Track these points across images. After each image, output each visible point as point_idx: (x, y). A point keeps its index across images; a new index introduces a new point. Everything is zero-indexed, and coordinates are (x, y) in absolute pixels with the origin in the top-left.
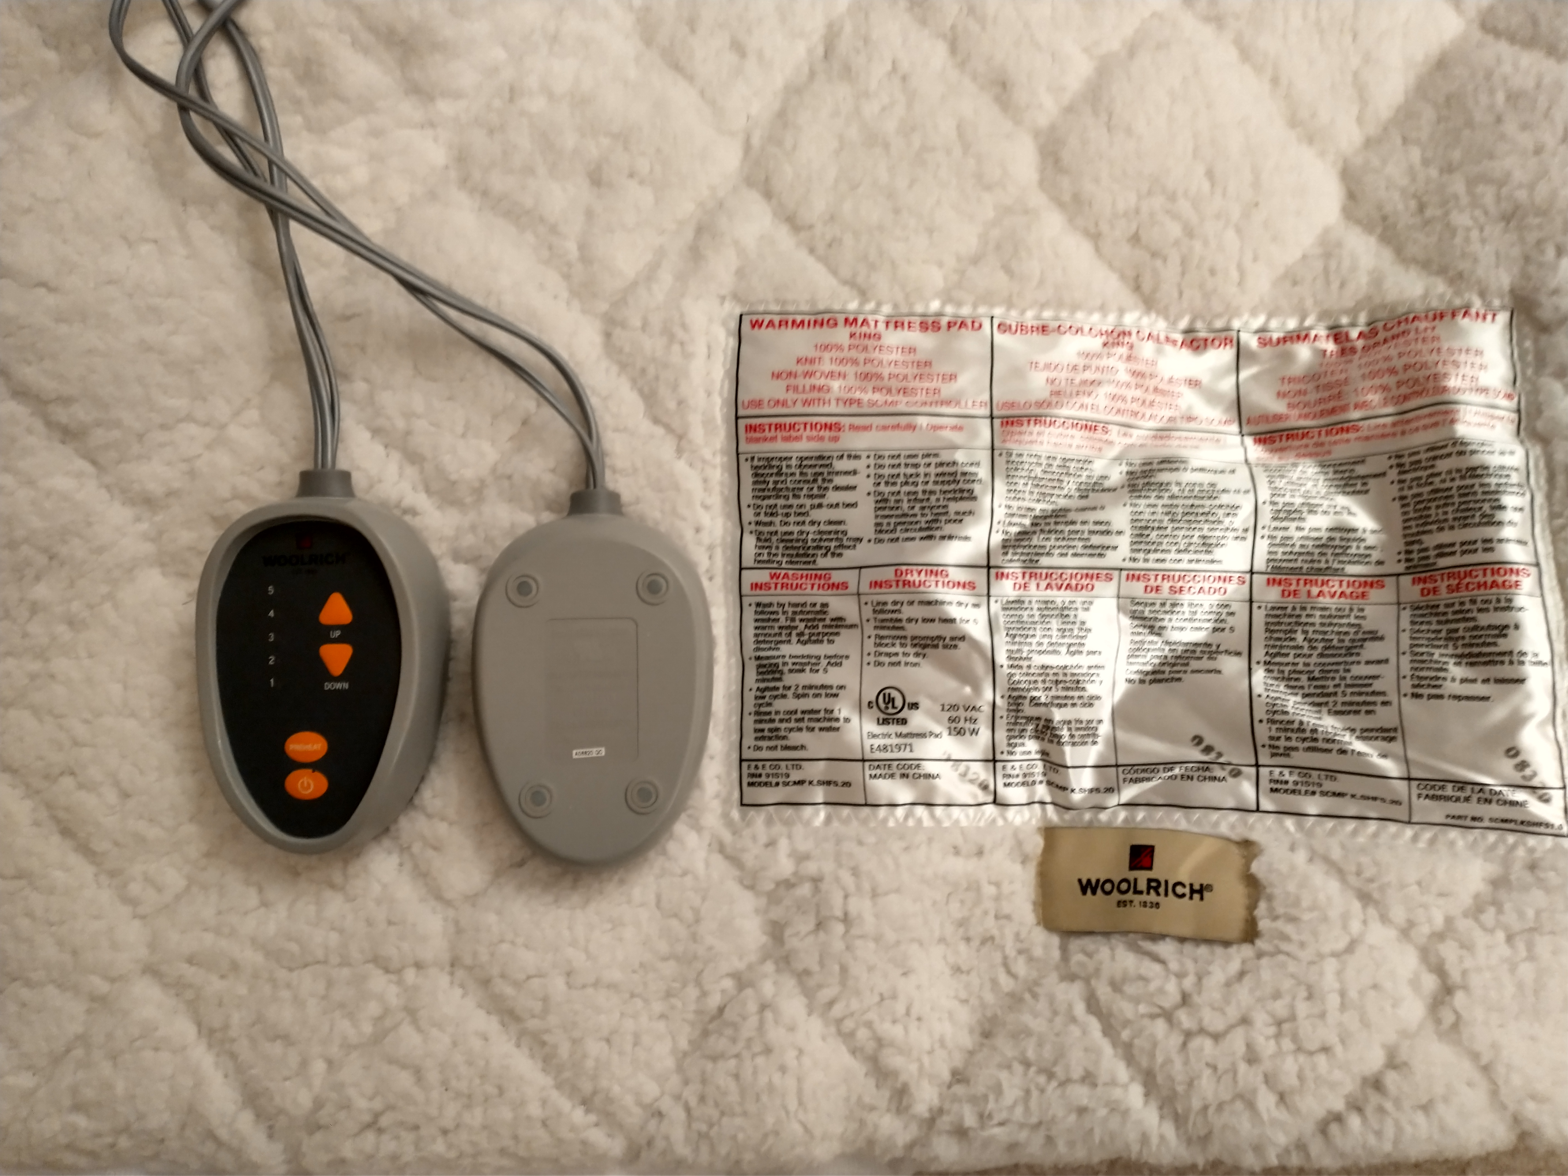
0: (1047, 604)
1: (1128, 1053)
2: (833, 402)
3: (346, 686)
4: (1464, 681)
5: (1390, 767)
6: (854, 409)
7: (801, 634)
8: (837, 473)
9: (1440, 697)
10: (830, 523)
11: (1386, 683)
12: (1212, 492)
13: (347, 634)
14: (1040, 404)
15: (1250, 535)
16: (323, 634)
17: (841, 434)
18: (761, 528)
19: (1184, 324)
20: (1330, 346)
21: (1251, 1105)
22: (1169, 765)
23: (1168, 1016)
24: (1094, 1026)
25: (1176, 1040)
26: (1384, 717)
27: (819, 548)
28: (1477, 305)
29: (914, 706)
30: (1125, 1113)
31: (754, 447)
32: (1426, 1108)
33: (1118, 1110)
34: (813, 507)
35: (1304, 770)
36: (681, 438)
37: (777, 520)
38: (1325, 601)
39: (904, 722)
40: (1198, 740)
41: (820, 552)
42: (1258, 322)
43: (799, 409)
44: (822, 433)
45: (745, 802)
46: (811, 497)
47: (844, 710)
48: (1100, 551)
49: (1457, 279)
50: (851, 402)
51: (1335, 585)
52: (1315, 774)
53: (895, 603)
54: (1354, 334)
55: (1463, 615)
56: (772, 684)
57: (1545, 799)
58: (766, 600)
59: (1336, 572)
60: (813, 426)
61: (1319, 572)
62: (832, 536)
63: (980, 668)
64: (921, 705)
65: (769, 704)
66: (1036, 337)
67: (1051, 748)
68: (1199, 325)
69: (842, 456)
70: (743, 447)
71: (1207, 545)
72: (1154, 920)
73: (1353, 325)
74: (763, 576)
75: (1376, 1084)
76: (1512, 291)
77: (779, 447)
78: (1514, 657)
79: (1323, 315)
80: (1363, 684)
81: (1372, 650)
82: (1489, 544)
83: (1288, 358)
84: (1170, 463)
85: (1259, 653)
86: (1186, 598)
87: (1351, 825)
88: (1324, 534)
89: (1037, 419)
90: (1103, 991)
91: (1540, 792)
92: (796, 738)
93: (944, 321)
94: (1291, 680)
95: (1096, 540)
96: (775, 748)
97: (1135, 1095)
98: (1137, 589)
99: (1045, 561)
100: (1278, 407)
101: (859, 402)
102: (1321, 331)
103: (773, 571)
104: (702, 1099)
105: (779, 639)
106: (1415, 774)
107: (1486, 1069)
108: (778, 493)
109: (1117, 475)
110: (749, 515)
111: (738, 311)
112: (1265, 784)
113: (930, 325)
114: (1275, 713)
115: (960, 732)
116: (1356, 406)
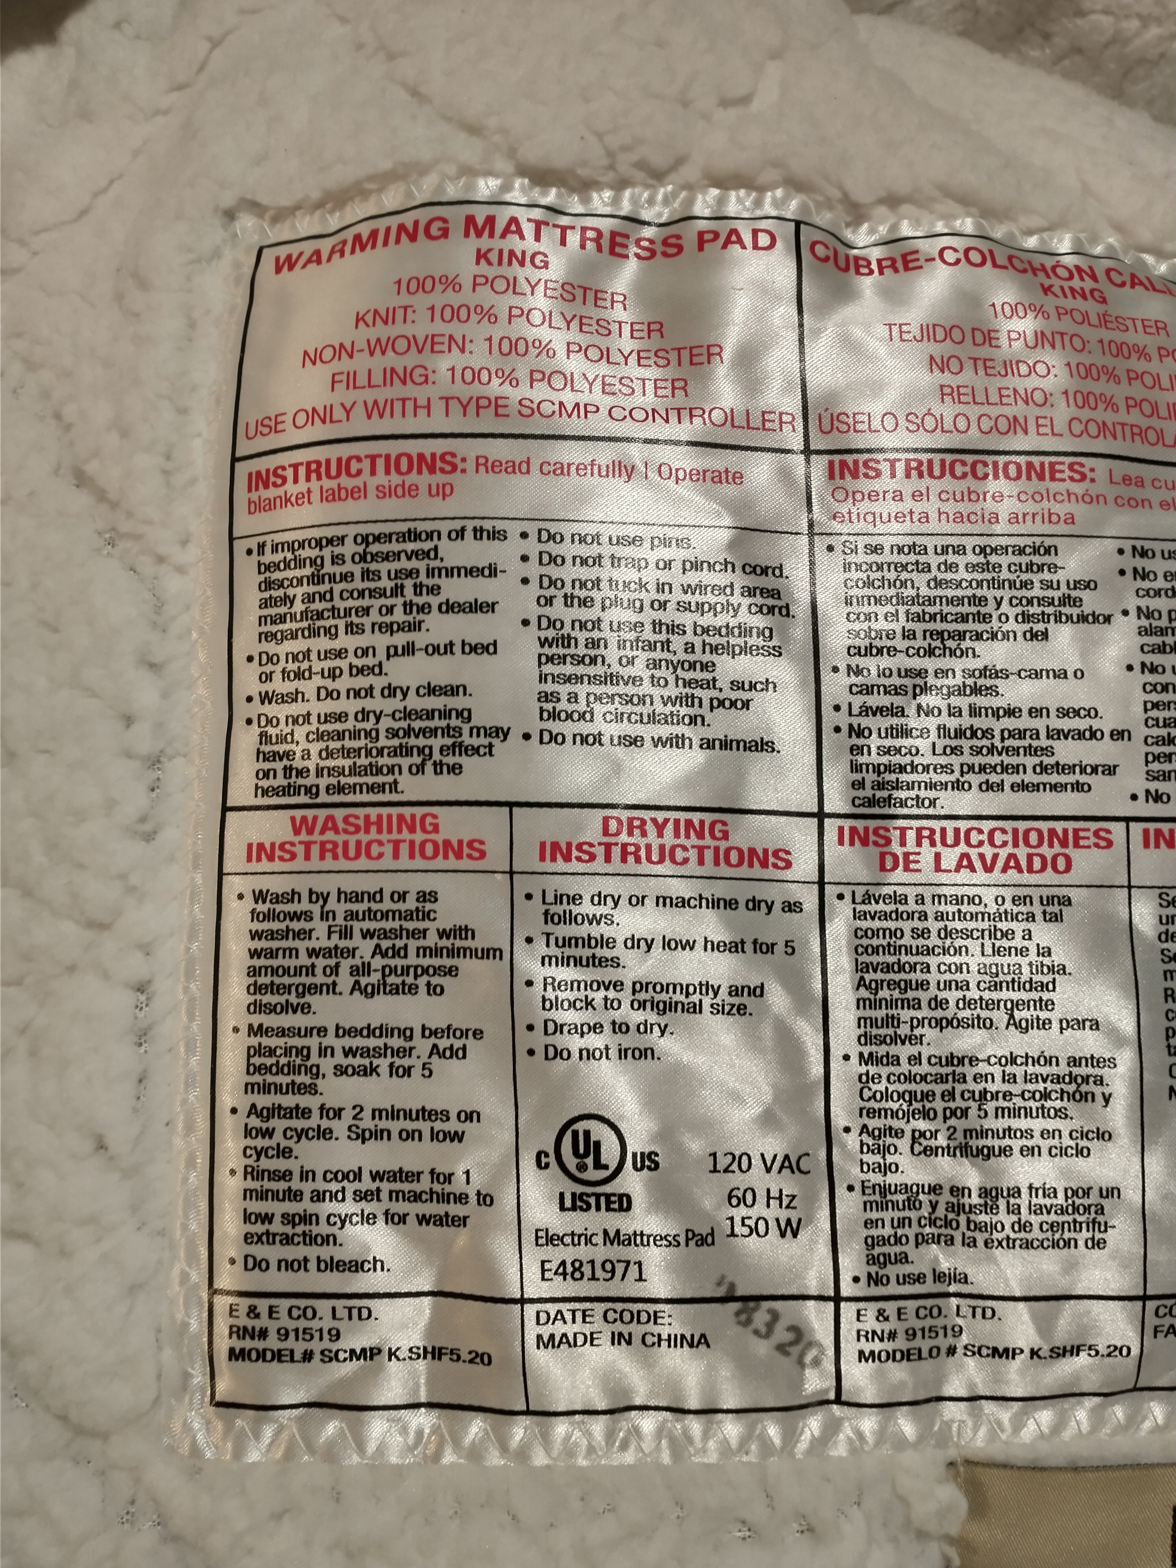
2: (438, 407)
6: (487, 422)
7: (366, 969)
8: (450, 573)
10: (432, 690)
17: (455, 478)
18: (273, 710)
27: (405, 751)
31: (264, 522)
34: (392, 652)
37: (310, 687)
39: (623, 1203)
41: (405, 762)
43: (359, 425)
44: (412, 478)
46: (390, 628)
47: (477, 1173)
50: (479, 404)
53: (600, 898)
56: (289, 1101)
58: (281, 885)
60: (392, 464)
62: (436, 723)
65: (285, 1153)
69: (461, 534)
70: (245, 524)
74: (275, 827)
77: (316, 515)
96: (303, 1263)
101: (498, 406)
103: (298, 813)
105: (308, 980)
108: (312, 623)
110: (248, 680)
115: (756, 1229)
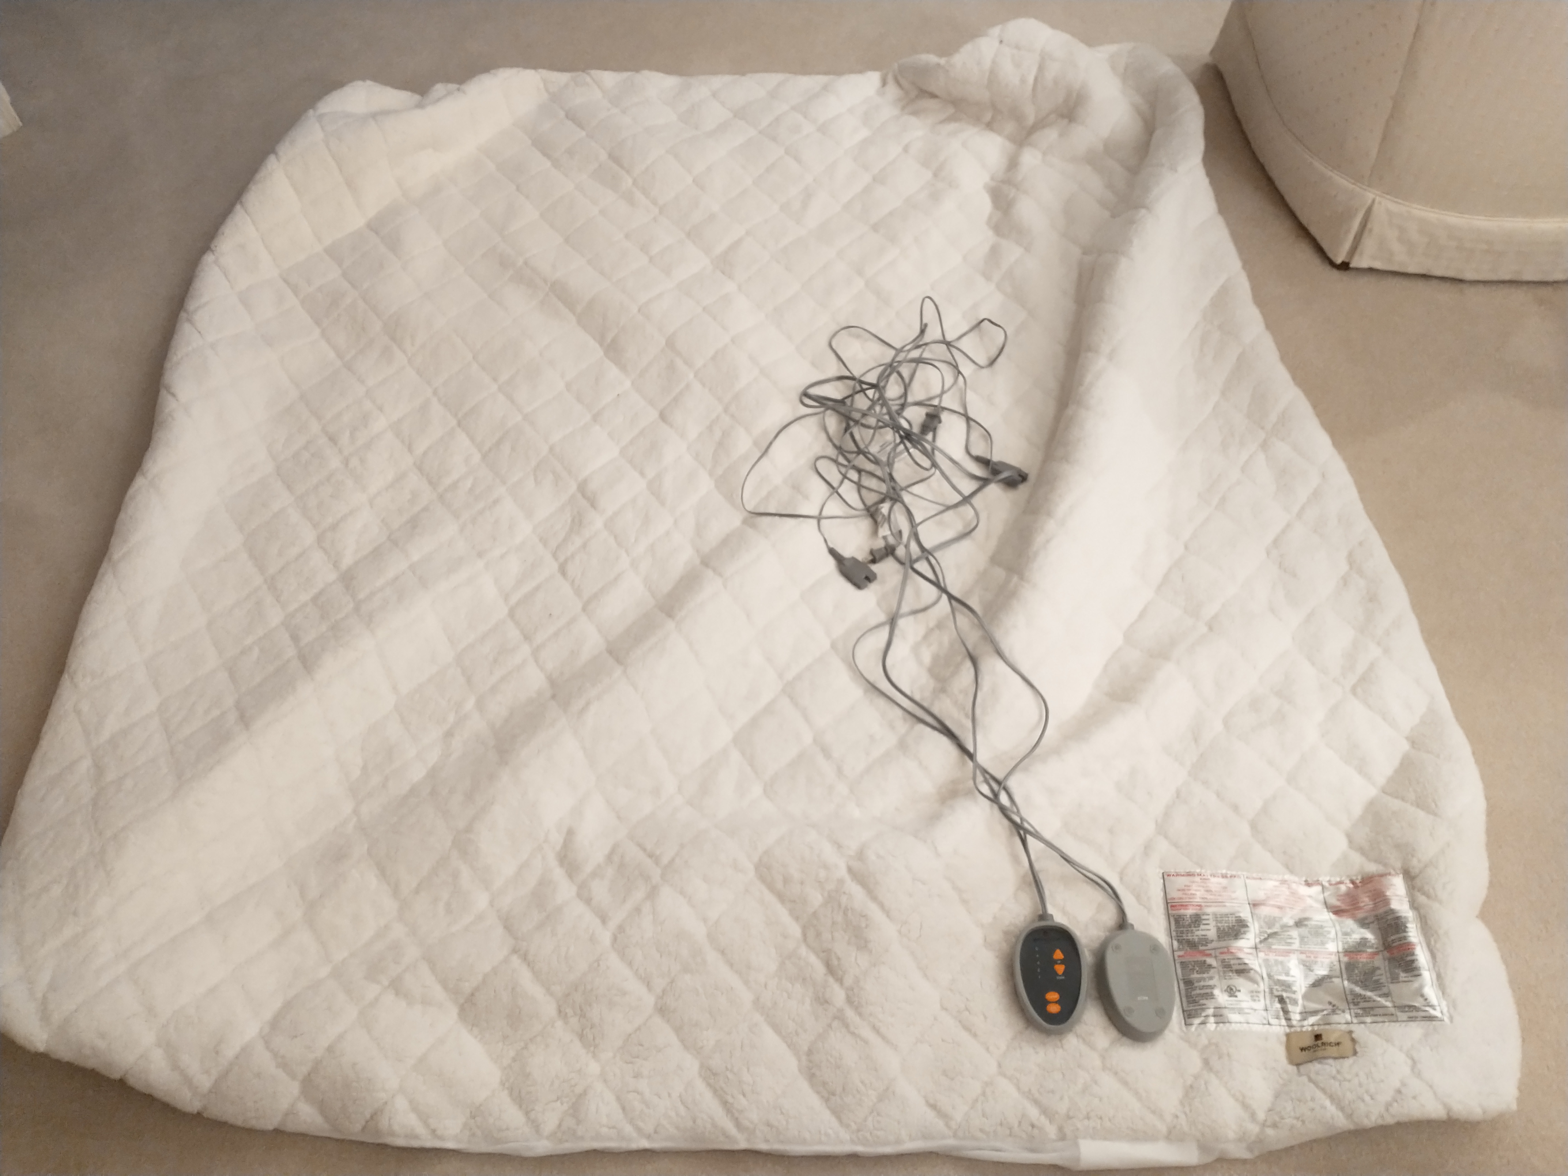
0: (1276, 961)
1: (1323, 1090)
2: (1198, 898)
3: (1063, 977)
4: (1405, 977)
5: (1389, 1004)
6: (1205, 900)
7: (1197, 971)
8: (1203, 920)
9: (1399, 982)
10: (1202, 935)
11: (1383, 979)
12: (1322, 927)
13: (1063, 962)
14: (1264, 900)
15: (1336, 940)
16: (1055, 962)
17: (1202, 908)
18: (1179, 938)
19: (1304, 879)
20: (1351, 886)
21: (1363, 1101)
22: (1323, 1011)
23: (1334, 1078)
24: (1312, 1085)
25: (1337, 1084)
26: (1385, 990)
27: (1199, 943)
28: (1392, 872)
29: (1239, 991)
30: (1325, 1108)
31: (1174, 912)
32: (1414, 1098)
33: (1323, 1107)
34: (1196, 931)
35: (1364, 1009)
36: (1149, 910)
37: (1184, 935)
38: (1362, 960)
39: (1236, 996)
40: (1330, 1003)
41: (1200, 945)
42: (1328, 878)
43: (1187, 900)
44: (1196, 908)
45: (1187, 1023)
46: (1195, 927)
47: (1216, 992)
48: (1290, 944)
49: (1385, 865)
50: (1204, 898)
51: (1364, 955)
52: (1367, 1010)
53: (1228, 959)
54: (1358, 882)
55: (1402, 959)
56: (1190, 987)
57: (1435, 1009)
58: (1183, 961)
59: (1364, 951)
60: (1193, 906)
61: (1360, 951)
62: (1203, 939)
63: (1259, 979)
64: (1241, 991)
65: (1190, 993)
66: (1259, 881)
67: (1284, 1006)
68: (1308, 879)
69: (1204, 915)
70: (1170, 912)
71: (1323, 943)
72: (1326, 1053)
73: (1357, 879)
74: (1181, 953)
75: (1399, 1092)
76: (1402, 867)
77: (1182, 912)
78: (1417, 969)
79: (1348, 876)
80: (1377, 981)
81: (1378, 972)
82: (1405, 938)
83: (1338, 889)
84: (1306, 919)
85: (1345, 976)
86: (1319, 960)
87: (1381, 1025)
88: (1358, 940)
89: (1263, 904)
90: (1313, 1076)
91: (1433, 1007)
92: (1202, 1002)
93: (1229, 876)
94: (1356, 983)
95: (1289, 941)
96: (1195, 1006)
97: (1328, 1103)
98: (1303, 957)
99: (1274, 947)
100: (1338, 903)
101: (1206, 898)
102: (1348, 881)
103: (1185, 952)
104: (1191, 1111)
105: (1190, 972)
106: (1396, 1005)
107: (1431, 1087)
108: (1184, 926)
109: (1291, 923)
110: (1174, 934)
111: (1162, 871)
112: (1353, 1015)
113: (1224, 876)
114: (1352, 991)
115: (1255, 1000)
116: (1361, 902)
